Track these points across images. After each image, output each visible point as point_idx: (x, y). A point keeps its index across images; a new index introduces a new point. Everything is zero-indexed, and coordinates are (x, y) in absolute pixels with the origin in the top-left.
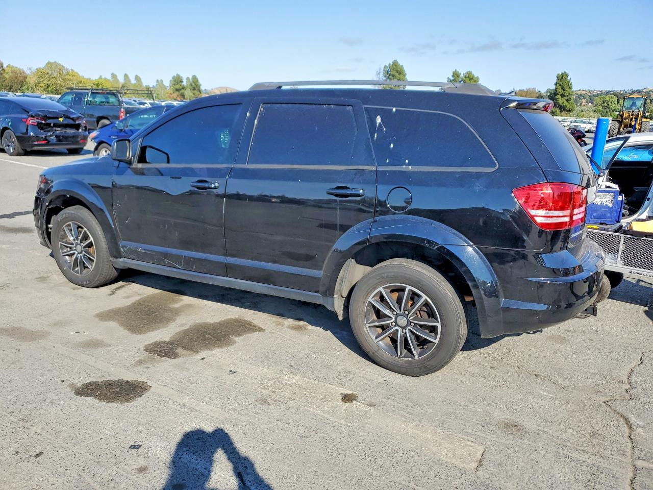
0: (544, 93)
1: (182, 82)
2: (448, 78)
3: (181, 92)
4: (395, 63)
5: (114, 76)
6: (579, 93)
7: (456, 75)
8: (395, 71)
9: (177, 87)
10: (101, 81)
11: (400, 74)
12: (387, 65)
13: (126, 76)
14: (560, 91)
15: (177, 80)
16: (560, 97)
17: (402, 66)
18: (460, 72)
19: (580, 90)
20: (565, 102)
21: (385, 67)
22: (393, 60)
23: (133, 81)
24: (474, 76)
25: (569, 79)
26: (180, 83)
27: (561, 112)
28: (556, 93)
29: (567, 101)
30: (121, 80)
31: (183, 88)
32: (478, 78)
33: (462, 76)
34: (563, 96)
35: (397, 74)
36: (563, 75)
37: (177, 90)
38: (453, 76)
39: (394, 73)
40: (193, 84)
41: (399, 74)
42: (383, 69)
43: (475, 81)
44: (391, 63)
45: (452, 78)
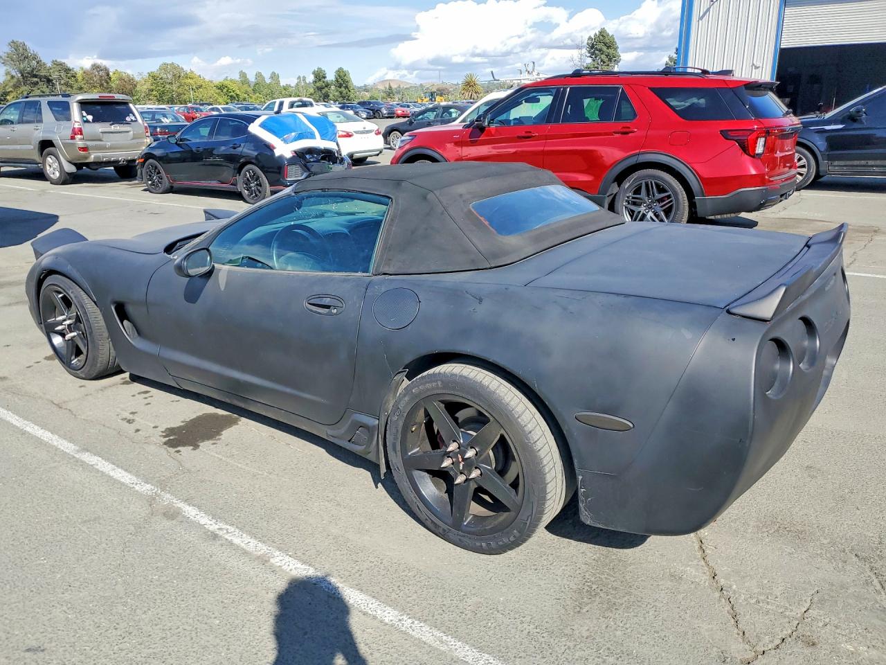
1: (325, 77)
3: (324, 91)
4: (603, 33)
5: (243, 75)
8: (602, 46)
9: (318, 84)
10: (226, 83)
11: (608, 47)
12: (593, 37)
15: (320, 76)
17: (612, 36)
21: (590, 38)
22: (599, 29)
26: (323, 79)
30: (252, 78)
31: (327, 85)
35: (605, 49)
37: (320, 89)
39: (600, 46)
40: (340, 80)
41: (608, 49)
42: (586, 42)
44: (598, 33)
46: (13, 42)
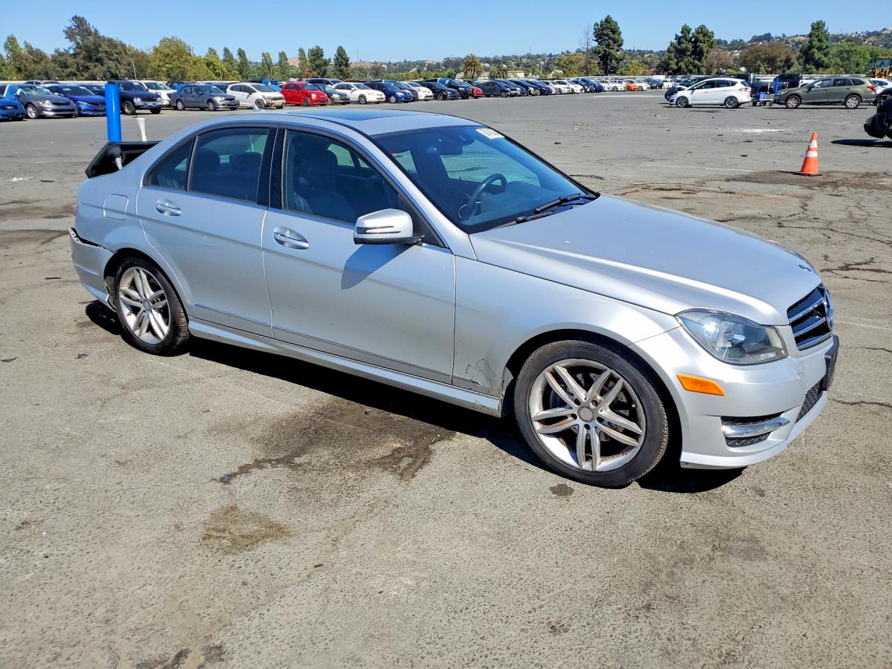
0: (749, 42)
2: (677, 36)
4: (608, 20)
5: (212, 51)
6: (797, 39)
7: (686, 30)
8: (608, 29)
11: (614, 32)
12: (599, 23)
13: (226, 51)
14: (816, 43)
15: (316, 54)
16: (816, 51)
17: (616, 23)
18: (690, 27)
19: (797, 36)
20: (822, 56)
21: (596, 24)
22: (606, 17)
23: (236, 57)
24: (708, 31)
25: (826, 28)
26: (321, 57)
27: (817, 69)
28: (811, 47)
29: (825, 55)
30: (221, 56)
31: (325, 64)
32: (713, 33)
33: (693, 31)
34: (820, 49)
35: (611, 34)
36: (818, 23)
38: (682, 32)
39: (607, 31)
40: (339, 58)
41: (613, 34)
42: (592, 27)
43: (710, 37)
44: (604, 20)
45: (680, 35)
46: (76, 17)
